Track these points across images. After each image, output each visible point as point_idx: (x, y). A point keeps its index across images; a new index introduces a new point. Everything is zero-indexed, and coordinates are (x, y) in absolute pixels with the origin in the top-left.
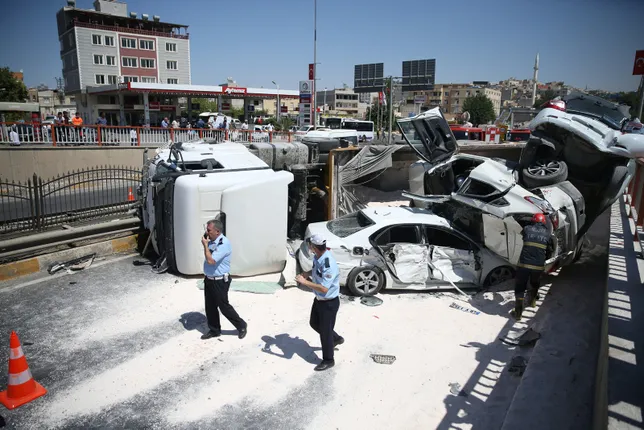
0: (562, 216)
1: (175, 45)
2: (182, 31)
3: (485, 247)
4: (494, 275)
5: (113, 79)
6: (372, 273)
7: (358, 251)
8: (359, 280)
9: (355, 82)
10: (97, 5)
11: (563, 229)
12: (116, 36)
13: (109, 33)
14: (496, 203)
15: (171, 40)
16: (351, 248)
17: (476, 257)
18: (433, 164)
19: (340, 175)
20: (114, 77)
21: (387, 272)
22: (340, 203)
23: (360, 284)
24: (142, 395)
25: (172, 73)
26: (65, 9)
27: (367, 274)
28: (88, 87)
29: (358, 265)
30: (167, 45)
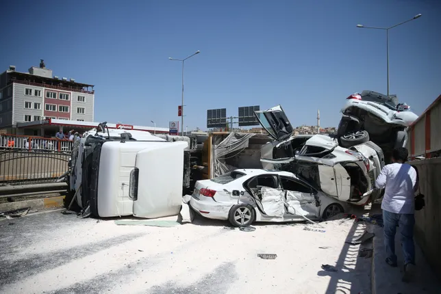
0: (371, 163)
1: (84, 97)
2: (90, 89)
3: (321, 190)
4: (328, 211)
5: (37, 118)
6: (246, 210)
7: (236, 193)
8: (237, 214)
9: (208, 121)
10: (31, 70)
11: (372, 171)
12: (43, 90)
13: (38, 88)
14: (327, 157)
15: (81, 94)
16: (231, 191)
17: (316, 198)
18: (279, 141)
19: (215, 151)
20: (39, 117)
21: (256, 209)
22: (215, 171)
23: (238, 217)
24: (81, 283)
25: (80, 116)
26: (8, 72)
27: (242, 210)
28: (18, 124)
29: (236, 203)
30: (79, 97)
